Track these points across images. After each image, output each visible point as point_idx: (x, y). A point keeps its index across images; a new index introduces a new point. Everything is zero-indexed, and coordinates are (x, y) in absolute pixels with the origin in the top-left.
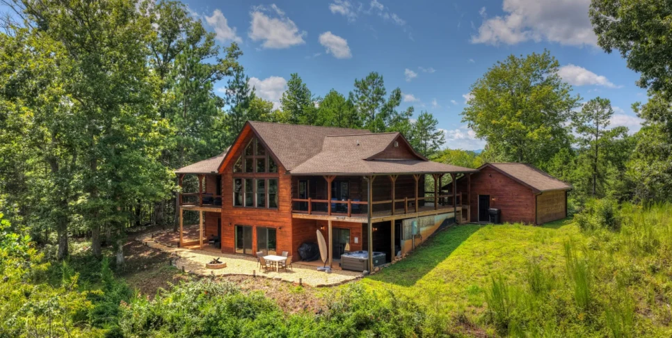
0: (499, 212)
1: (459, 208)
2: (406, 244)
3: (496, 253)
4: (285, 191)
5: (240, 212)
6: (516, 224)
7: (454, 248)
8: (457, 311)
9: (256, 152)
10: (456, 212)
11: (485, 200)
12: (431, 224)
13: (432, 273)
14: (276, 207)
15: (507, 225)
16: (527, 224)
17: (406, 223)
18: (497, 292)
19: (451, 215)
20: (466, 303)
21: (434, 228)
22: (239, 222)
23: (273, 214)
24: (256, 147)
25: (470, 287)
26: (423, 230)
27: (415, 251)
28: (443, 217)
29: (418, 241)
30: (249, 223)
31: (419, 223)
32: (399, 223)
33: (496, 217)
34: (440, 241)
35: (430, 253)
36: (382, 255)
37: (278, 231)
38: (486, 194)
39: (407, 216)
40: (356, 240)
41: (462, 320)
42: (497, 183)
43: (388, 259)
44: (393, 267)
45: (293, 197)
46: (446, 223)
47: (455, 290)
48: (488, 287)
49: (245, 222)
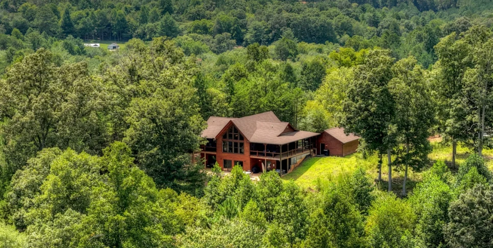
0: (329, 151)
1: (312, 150)
2: (292, 166)
3: (323, 169)
4: (247, 148)
5: (226, 154)
6: (334, 157)
7: (309, 167)
8: (308, 186)
9: (233, 131)
10: (310, 152)
11: (323, 146)
12: (301, 158)
13: (302, 176)
14: (243, 153)
15: (330, 157)
16: (338, 156)
17: (292, 159)
18: (319, 181)
19: (309, 153)
20: (311, 185)
21: (302, 160)
22: (225, 158)
23: (241, 156)
24: (233, 129)
25: (313, 180)
26: (298, 161)
27: (295, 168)
28: (306, 155)
29: (296, 165)
30: (231, 159)
31: (297, 158)
32: (290, 159)
33: (327, 154)
34: (304, 164)
35: (300, 169)
36: (284, 171)
37: (244, 163)
38: (324, 143)
39: (293, 156)
40: (274, 165)
41: (310, 188)
42: (328, 139)
43: (286, 172)
44: (288, 175)
45: (251, 150)
46: (307, 157)
47: (308, 181)
48: (317, 180)
49: (228, 158)
